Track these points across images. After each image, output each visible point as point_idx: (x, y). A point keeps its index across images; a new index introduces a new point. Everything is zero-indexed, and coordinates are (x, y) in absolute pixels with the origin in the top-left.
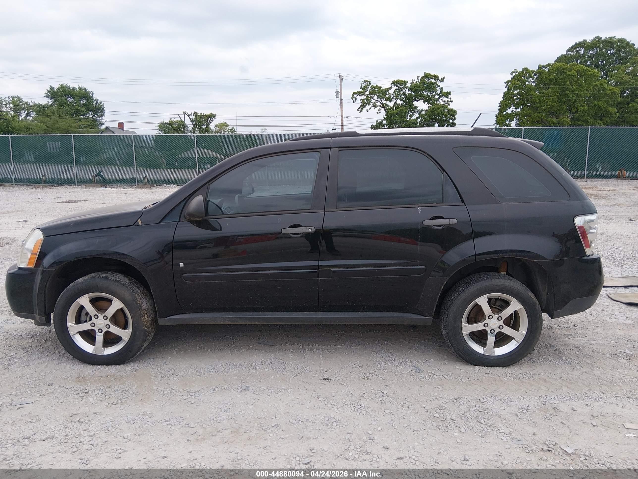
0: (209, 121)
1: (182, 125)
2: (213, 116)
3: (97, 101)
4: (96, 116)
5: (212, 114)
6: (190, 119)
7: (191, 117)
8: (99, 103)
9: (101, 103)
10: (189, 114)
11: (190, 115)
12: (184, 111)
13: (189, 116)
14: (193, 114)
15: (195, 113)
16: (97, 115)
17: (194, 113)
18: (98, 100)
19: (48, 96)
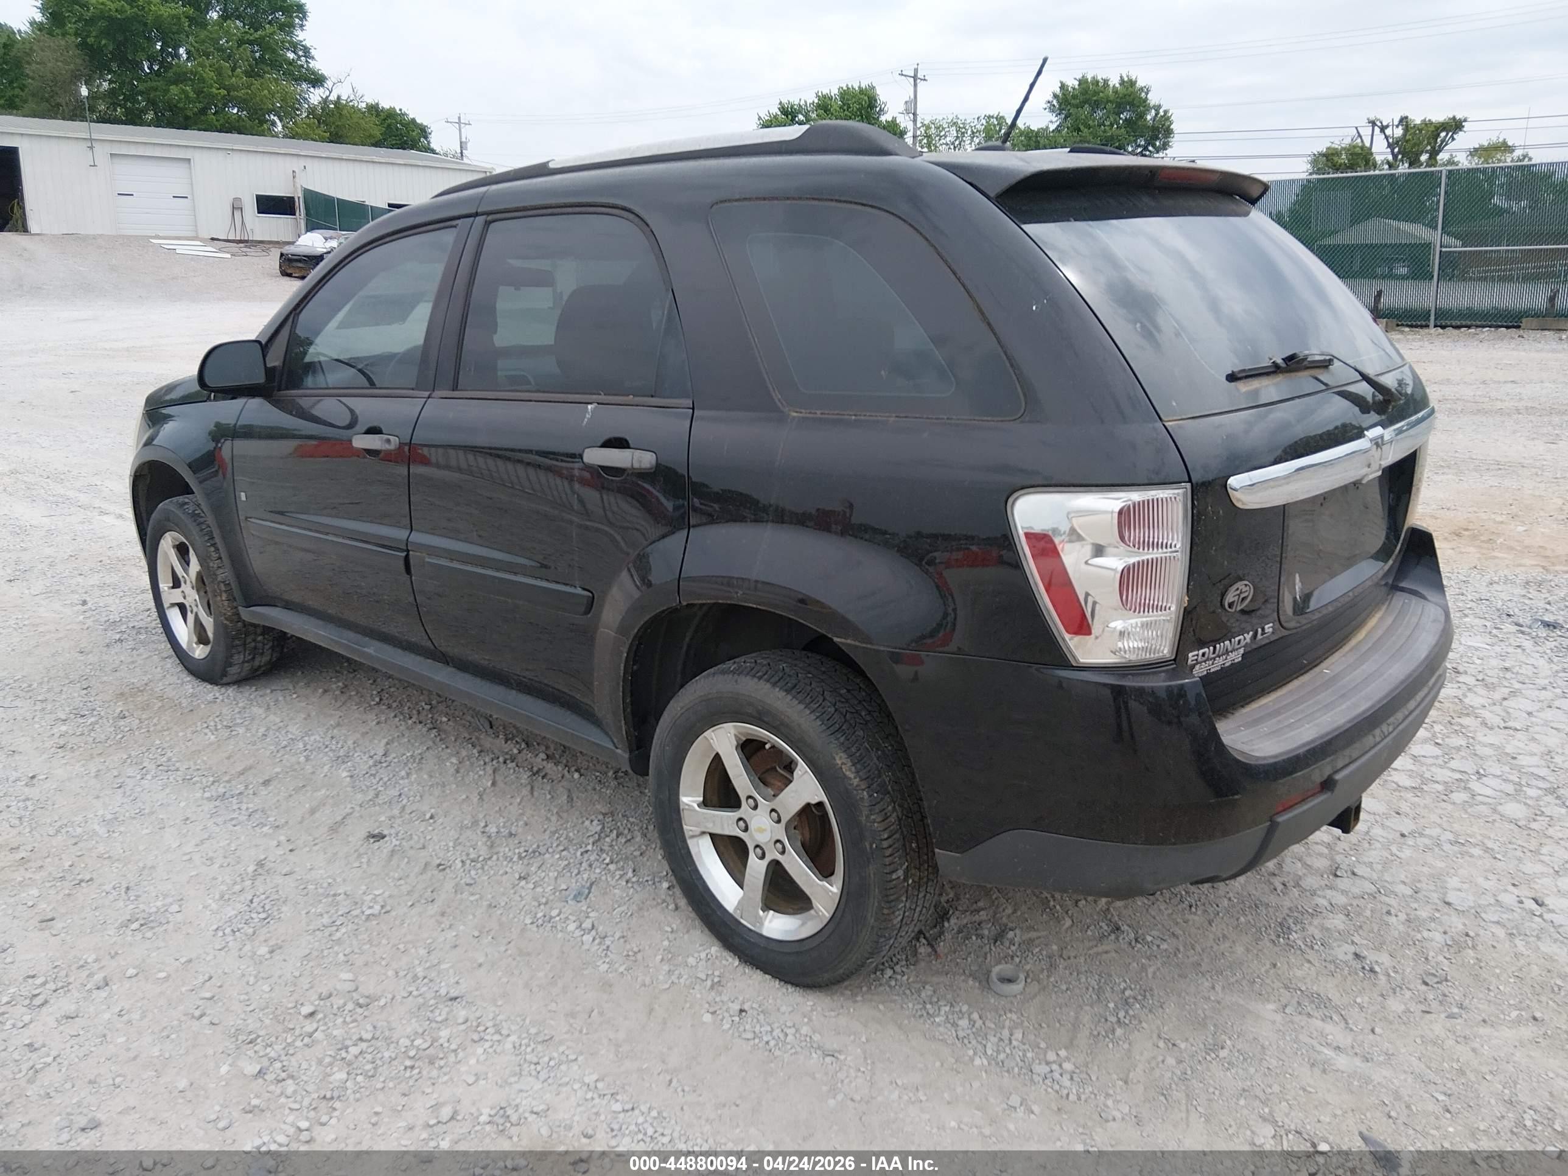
0: (1442, 141)
1: (1360, 156)
2: (1455, 126)
3: (1157, 108)
4: (1150, 148)
5: (1454, 118)
6: (1387, 137)
7: (1388, 132)
8: (1162, 113)
9: (1166, 112)
10: (1385, 124)
11: (1387, 126)
12: (1372, 118)
13: (1383, 129)
14: (1396, 123)
15: (1404, 121)
16: (1154, 146)
17: (1401, 121)
18: (1159, 107)
19: (1052, 109)
